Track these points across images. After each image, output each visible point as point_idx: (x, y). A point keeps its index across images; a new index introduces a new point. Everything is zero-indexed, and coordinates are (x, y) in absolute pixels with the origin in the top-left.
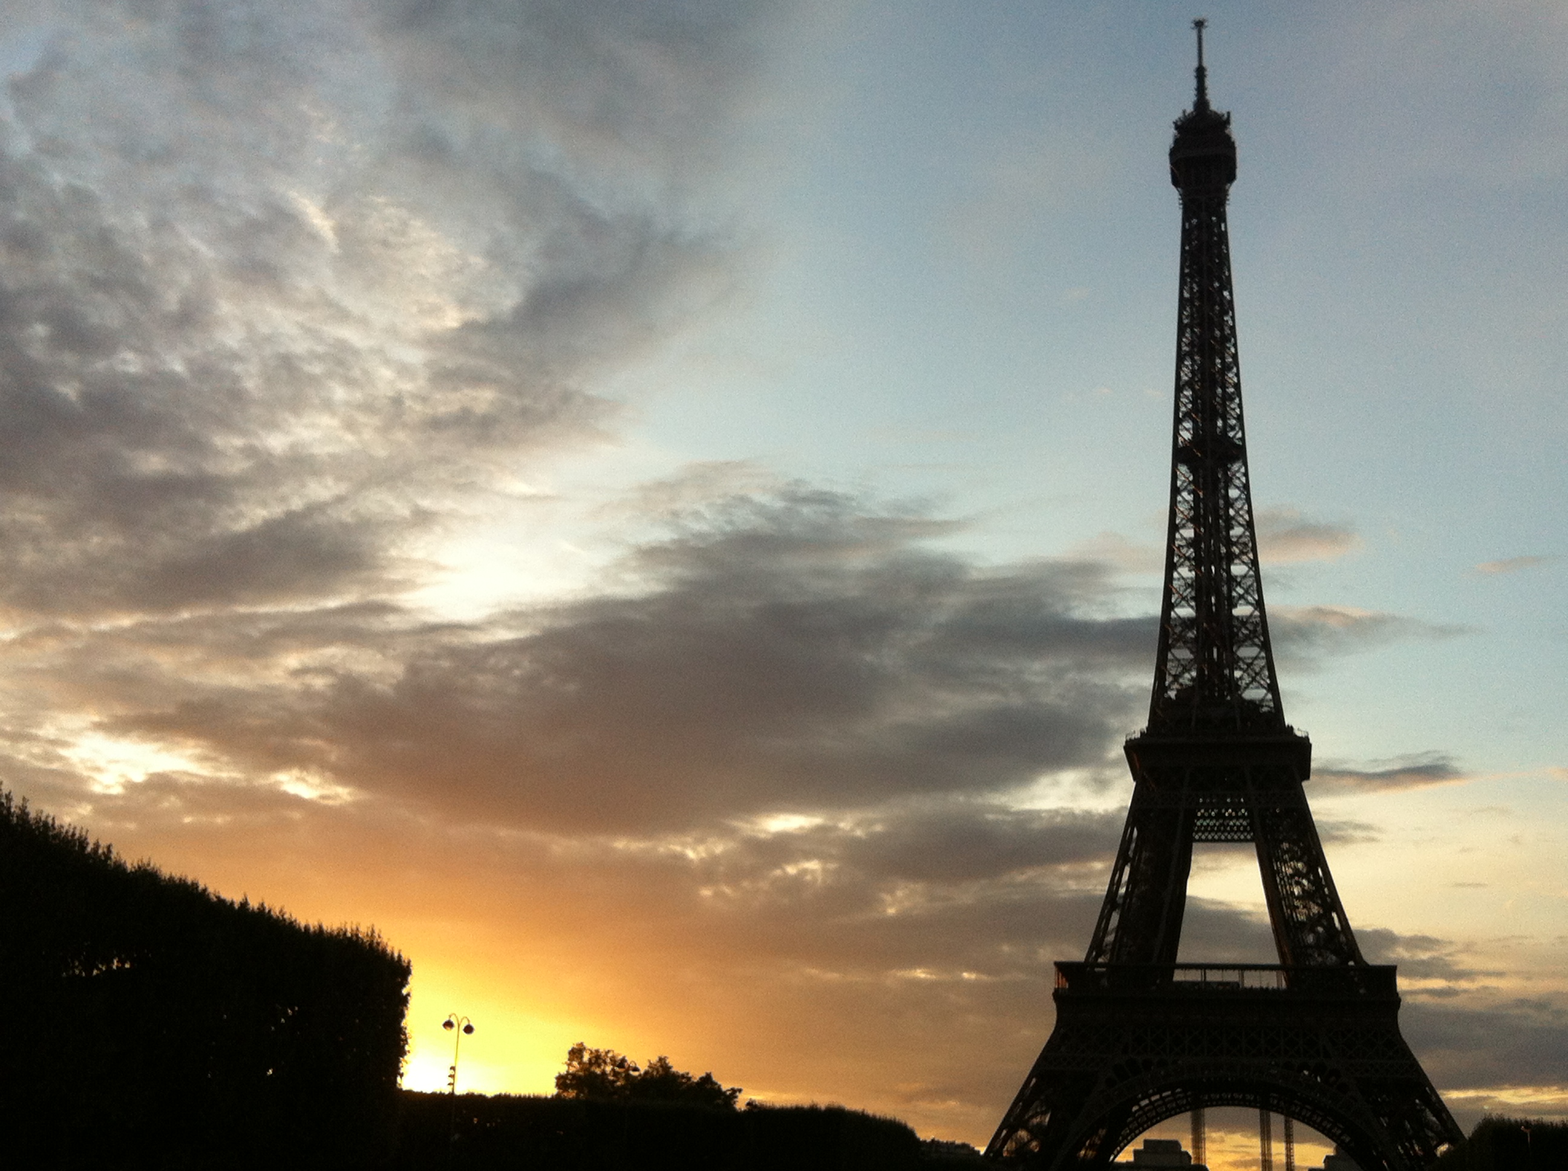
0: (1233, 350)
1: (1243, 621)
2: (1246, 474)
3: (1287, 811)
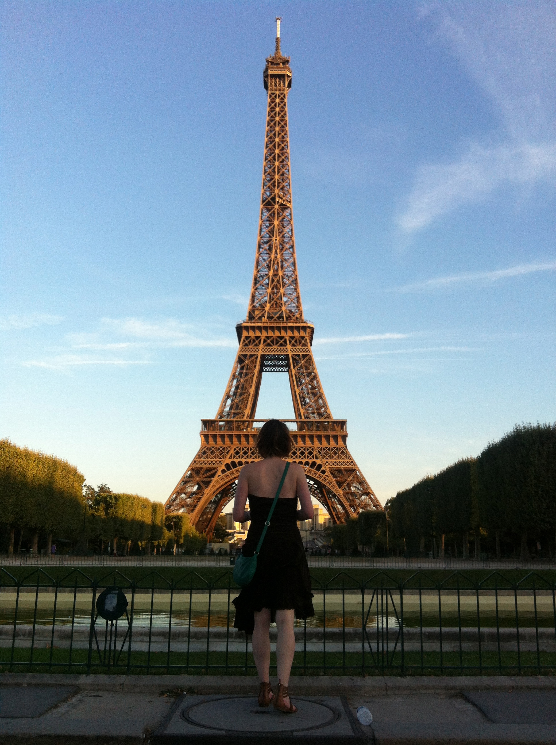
2: (290, 214)
3: (304, 356)
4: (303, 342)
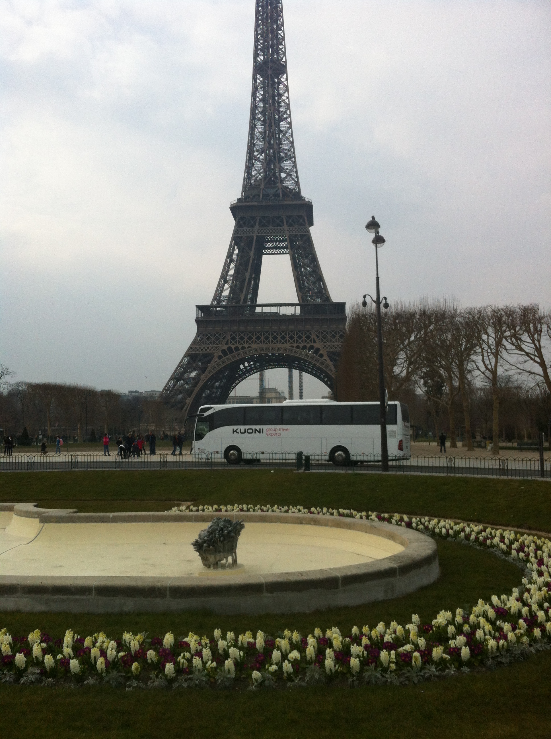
0: (281, 20)
1: (284, 150)
2: (287, 80)
3: (302, 236)
4: (301, 221)
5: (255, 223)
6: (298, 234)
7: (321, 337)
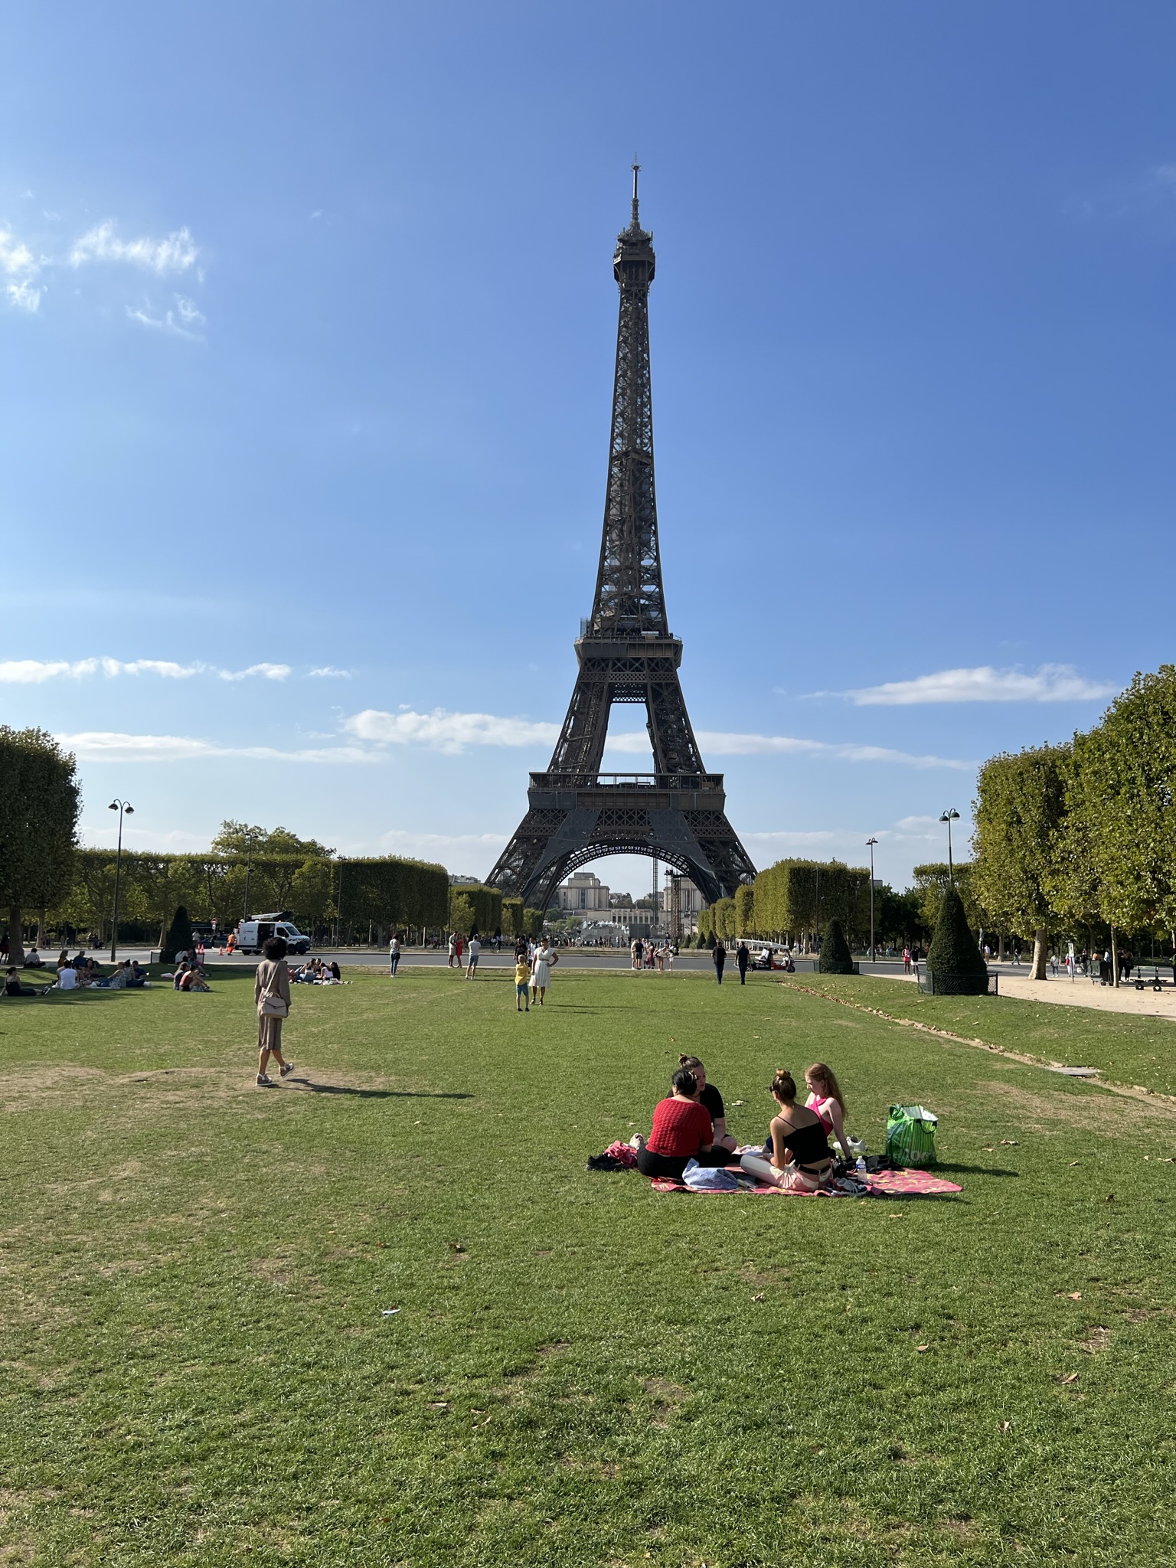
0: (648, 394)
1: (647, 570)
2: (653, 474)
3: (667, 684)
4: (667, 665)
5: (607, 666)
6: (664, 682)
7: (690, 819)
